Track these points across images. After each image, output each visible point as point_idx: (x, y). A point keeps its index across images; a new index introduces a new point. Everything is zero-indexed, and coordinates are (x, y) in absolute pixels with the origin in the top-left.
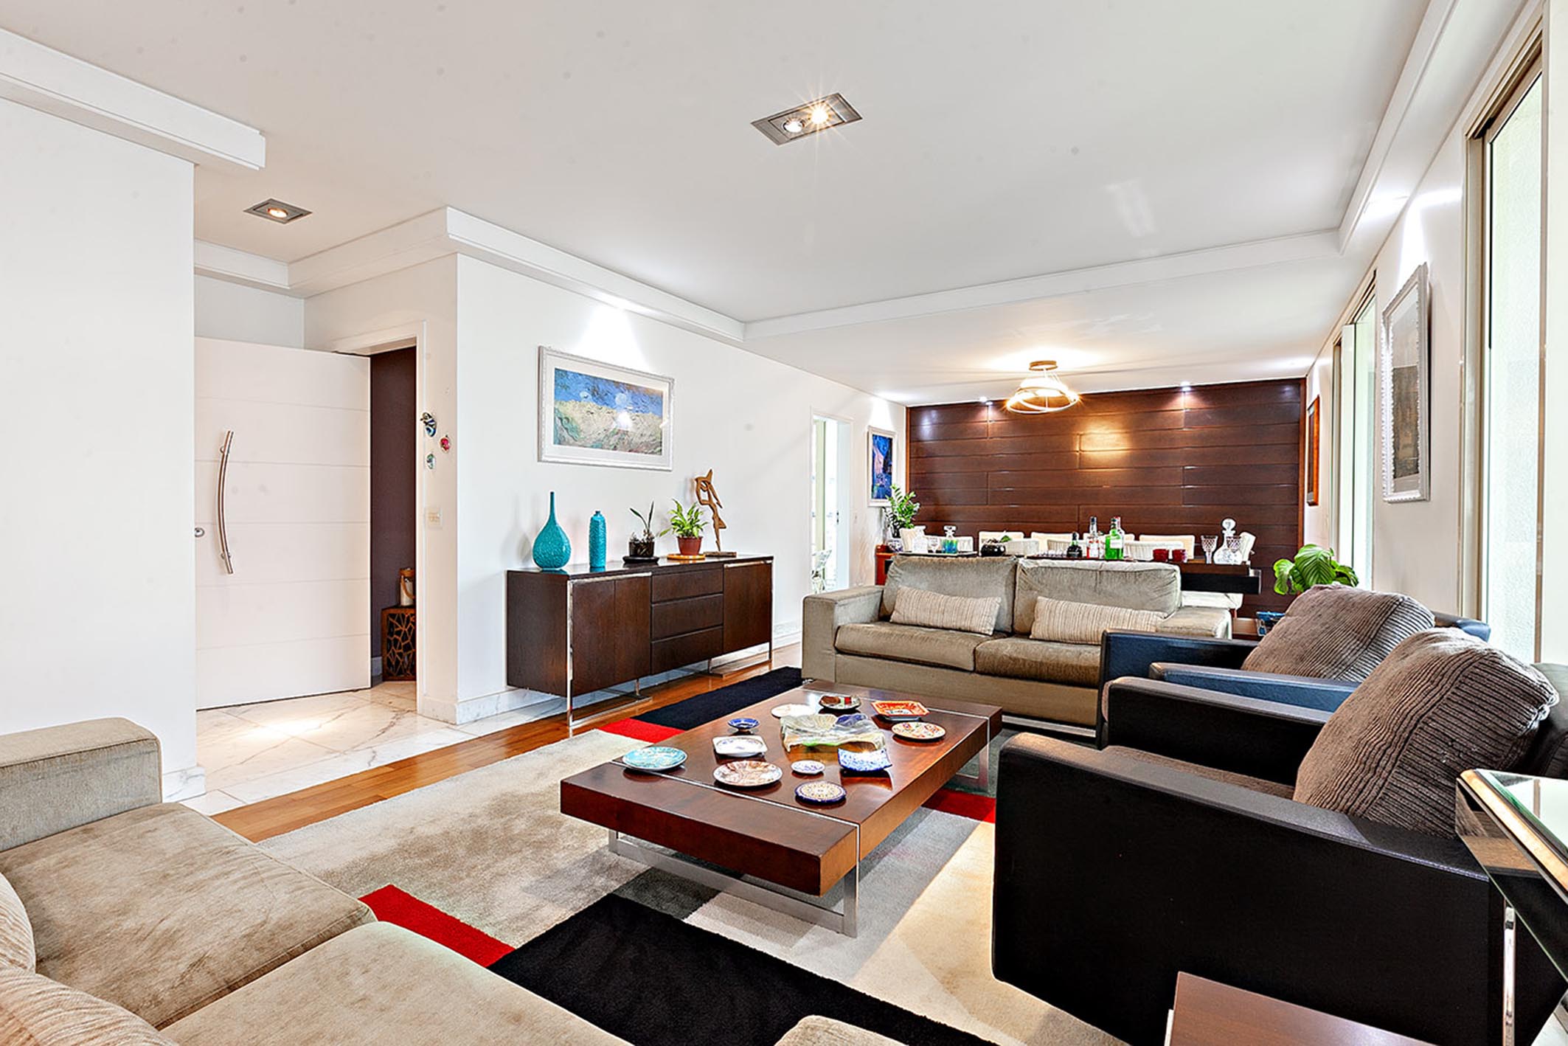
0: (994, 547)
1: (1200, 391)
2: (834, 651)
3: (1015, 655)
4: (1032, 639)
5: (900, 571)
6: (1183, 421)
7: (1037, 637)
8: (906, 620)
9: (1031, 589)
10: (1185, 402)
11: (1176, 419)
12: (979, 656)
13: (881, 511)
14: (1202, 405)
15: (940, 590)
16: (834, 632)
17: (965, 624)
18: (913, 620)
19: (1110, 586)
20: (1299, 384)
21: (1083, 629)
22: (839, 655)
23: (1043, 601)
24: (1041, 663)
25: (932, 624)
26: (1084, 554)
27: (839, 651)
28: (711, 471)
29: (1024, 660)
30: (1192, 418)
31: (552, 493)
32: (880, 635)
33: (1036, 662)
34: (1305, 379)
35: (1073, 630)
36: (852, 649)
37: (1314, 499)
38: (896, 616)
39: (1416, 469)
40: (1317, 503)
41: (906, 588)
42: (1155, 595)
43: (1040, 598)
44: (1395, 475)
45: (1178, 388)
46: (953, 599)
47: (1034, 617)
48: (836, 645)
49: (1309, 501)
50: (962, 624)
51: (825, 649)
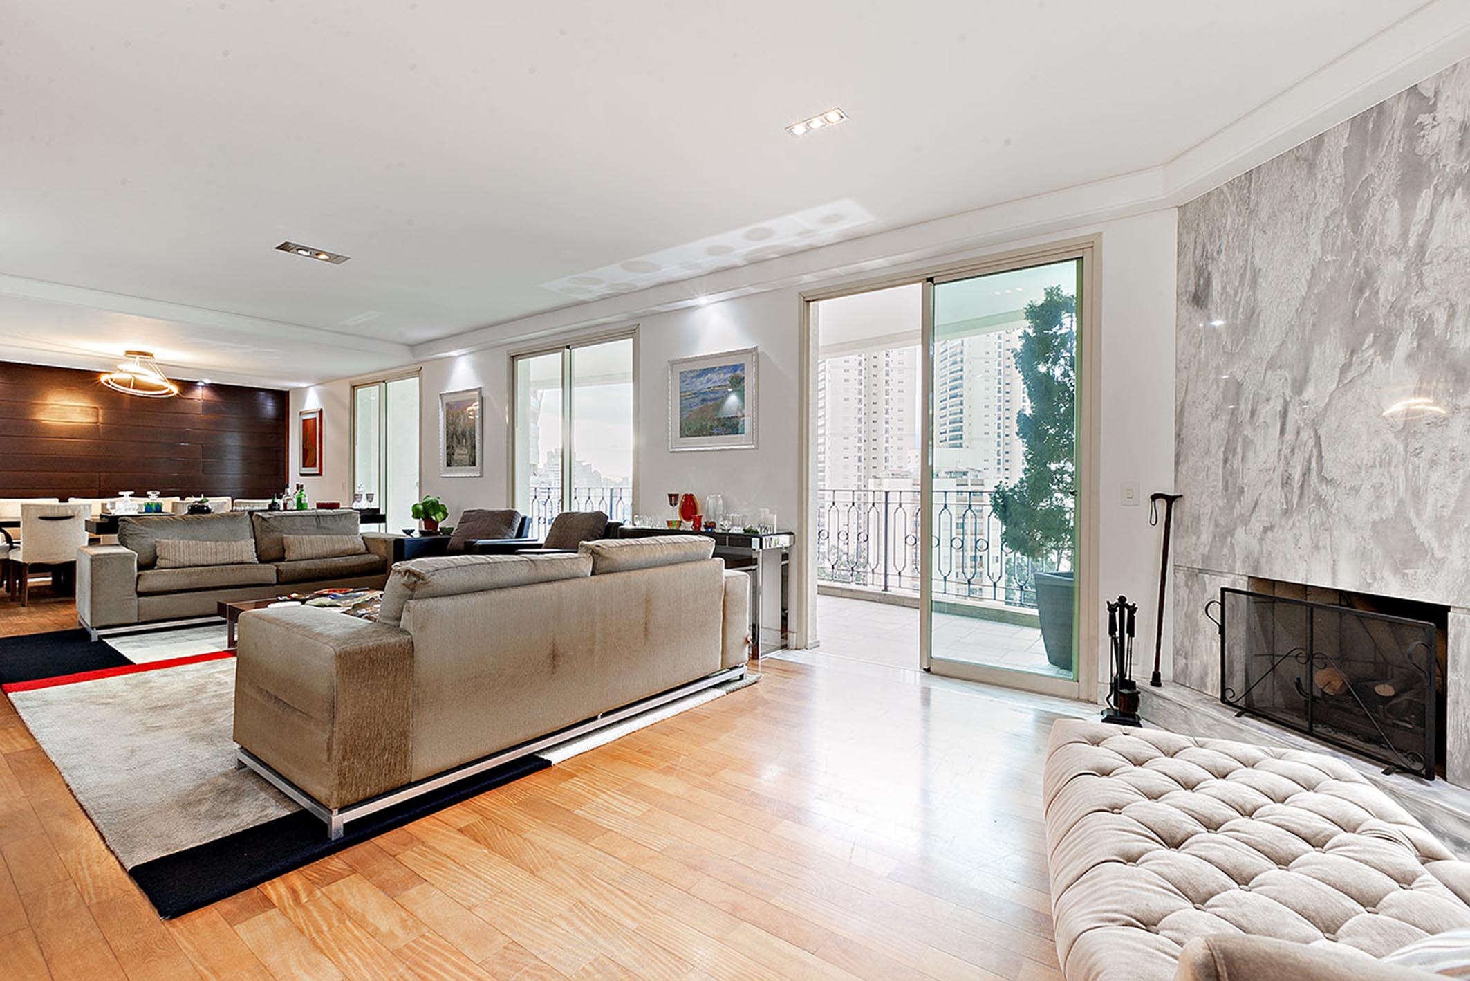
0: (204, 506)
1: (214, 388)
2: (136, 595)
3: (308, 567)
4: (290, 561)
5: (143, 528)
6: (201, 409)
7: (293, 559)
8: (177, 565)
9: (273, 531)
10: (200, 394)
11: (195, 406)
12: (279, 574)
14: (216, 399)
15: (196, 539)
16: (135, 579)
17: (239, 559)
19: (328, 524)
20: (281, 397)
21: (325, 549)
22: (142, 598)
23: (290, 538)
24: (326, 569)
25: (205, 563)
26: (282, 508)
27: (140, 594)
29: (315, 570)
30: (207, 406)
34: (288, 393)
35: (318, 551)
37: (318, 472)
38: (160, 562)
39: (474, 464)
40: (320, 474)
41: (166, 541)
42: (352, 527)
43: (285, 536)
44: (449, 465)
45: (197, 382)
46: (220, 543)
47: (283, 548)
48: (138, 589)
49: (302, 472)
50: (235, 559)
51: (125, 596)
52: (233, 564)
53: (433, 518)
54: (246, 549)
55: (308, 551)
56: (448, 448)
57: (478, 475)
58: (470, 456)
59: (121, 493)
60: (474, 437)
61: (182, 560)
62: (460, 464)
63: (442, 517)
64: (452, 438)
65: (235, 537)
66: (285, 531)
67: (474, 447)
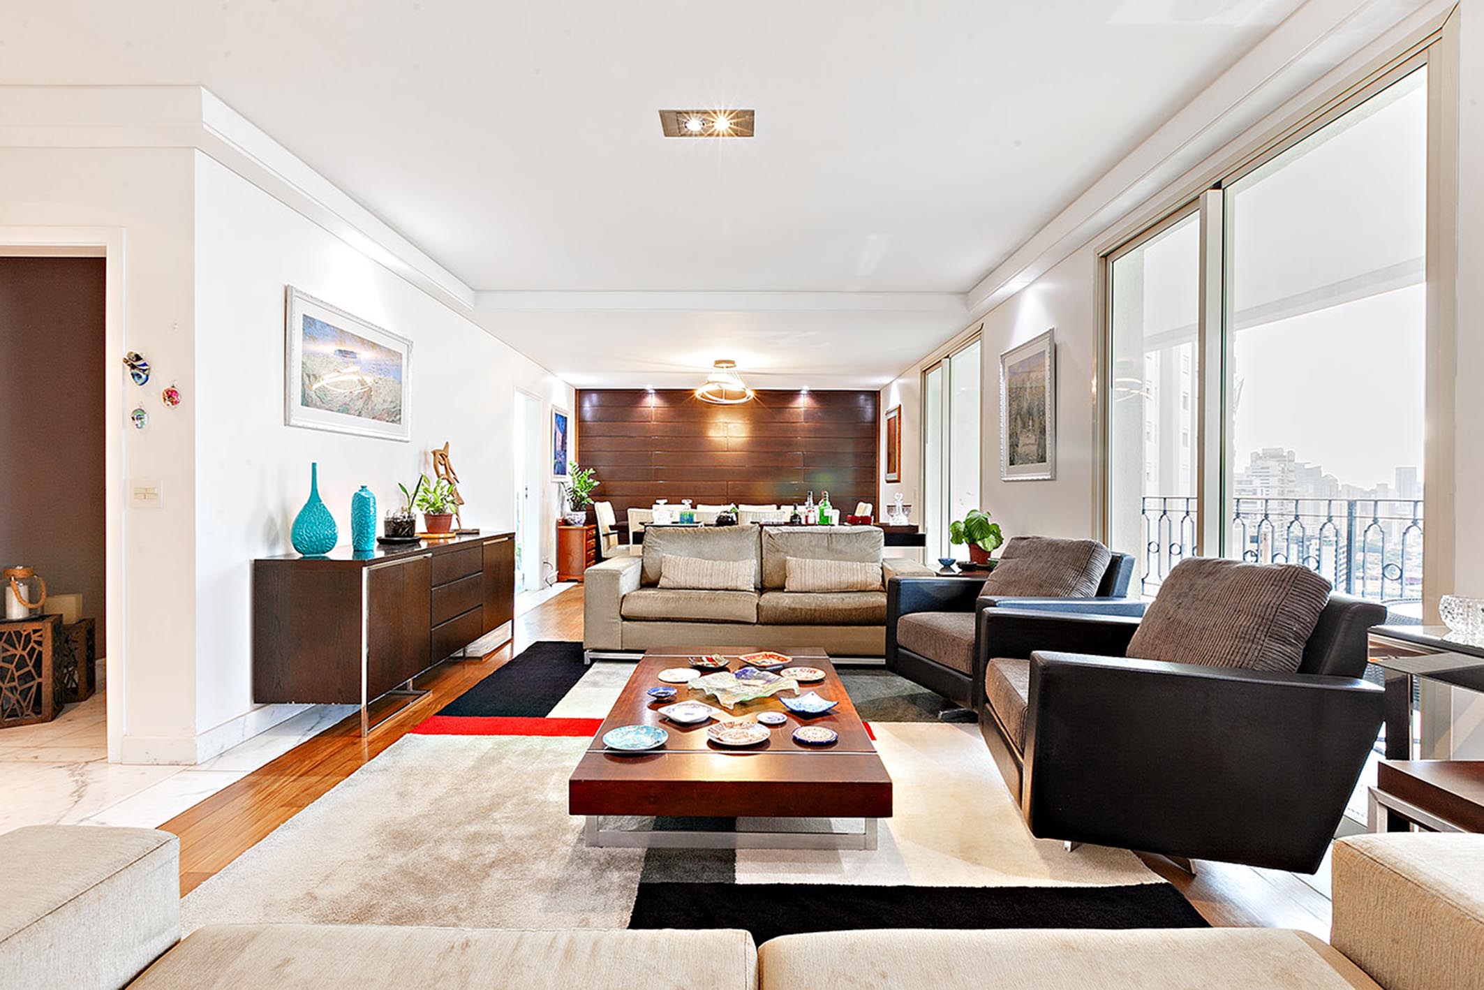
0: (729, 517)
1: (815, 394)
2: (620, 619)
3: (793, 606)
4: (787, 592)
5: (659, 541)
6: (802, 417)
7: (791, 590)
8: (675, 585)
9: (778, 551)
10: (803, 403)
11: (798, 414)
12: (762, 610)
13: (560, 487)
14: (815, 406)
15: (700, 555)
16: (620, 601)
17: (731, 584)
18: (683, 585)
19: (841, 545)
20: (874, 396)
21: (829, 580)
22: (625, 623)
23: (792, 561)
24: (815, 610)
25: (701, 587)
26: (803, 522)
27: (625, 618)
28: (447, 443)
29: (801, 609)
30: (809, 415)
31: (314, 465)
32: (668, 600)
33: (811, 610)
34: (879, 392)
35: (822, 582)
36: (639, 615)
37: (896, 479)
38: (662, 582)
39: (1043, 459)
40: (898, 481)
41: (670, 556)
42: (871, 551)
43: (788, 558)
44: (1012, 463)
45: (799, 391)
46: (718, 562)
47: (785, 574)
48: (622, 613)
49: (888, 479)
50: (730, 584)
51: (611, 618)
52: (727, 589)
53: (980, 543)
54: (745, 573)
55: (809, 581)
56: (1011, 436)
57: (1049, 477)
58: (1039, 445)
59: (657, 501)
60: (1044, 414)
61: (679, 581)
62: (1027, 460)
63: (995, 543)
64: (1016, 419)
65: (739, 556)
66: (792, 552)
67: (1043, 431)
